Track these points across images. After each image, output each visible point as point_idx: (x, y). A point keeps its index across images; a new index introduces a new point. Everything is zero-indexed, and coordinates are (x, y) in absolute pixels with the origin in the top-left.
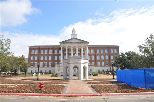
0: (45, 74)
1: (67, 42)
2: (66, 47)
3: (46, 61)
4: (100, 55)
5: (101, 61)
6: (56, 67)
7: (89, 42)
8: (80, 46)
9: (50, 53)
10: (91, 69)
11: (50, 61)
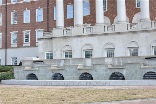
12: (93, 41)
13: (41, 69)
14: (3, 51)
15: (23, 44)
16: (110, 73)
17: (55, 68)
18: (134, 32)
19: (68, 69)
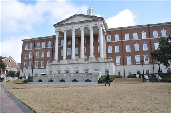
2: (63, 32)
7: (103, 18)
9: (48, 47)
11: (48, 59)
12: (70, 67)
13: (44, 78)
14: (31, 70)
15: (40, 67)
16: (72, 80)
17: (51, 77)
18: (87, 63)
19: (55, 78)
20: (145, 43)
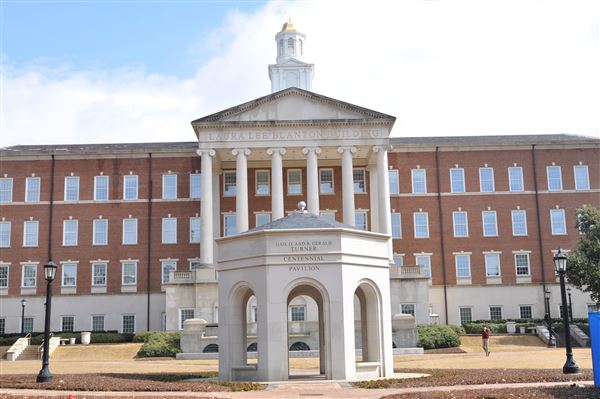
0: (91, 342)
1: (246, 117)
2: (234, 153)
3: (99, 252)
4: (475, 206)
5: (477, 244)
6: (170, 291)
7: (394, 119)
8: (331, 143)
9: (125, 199)
10: (409, 300)
11: (130, 252)
20: (518, 208)
